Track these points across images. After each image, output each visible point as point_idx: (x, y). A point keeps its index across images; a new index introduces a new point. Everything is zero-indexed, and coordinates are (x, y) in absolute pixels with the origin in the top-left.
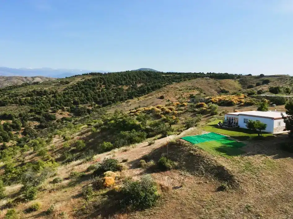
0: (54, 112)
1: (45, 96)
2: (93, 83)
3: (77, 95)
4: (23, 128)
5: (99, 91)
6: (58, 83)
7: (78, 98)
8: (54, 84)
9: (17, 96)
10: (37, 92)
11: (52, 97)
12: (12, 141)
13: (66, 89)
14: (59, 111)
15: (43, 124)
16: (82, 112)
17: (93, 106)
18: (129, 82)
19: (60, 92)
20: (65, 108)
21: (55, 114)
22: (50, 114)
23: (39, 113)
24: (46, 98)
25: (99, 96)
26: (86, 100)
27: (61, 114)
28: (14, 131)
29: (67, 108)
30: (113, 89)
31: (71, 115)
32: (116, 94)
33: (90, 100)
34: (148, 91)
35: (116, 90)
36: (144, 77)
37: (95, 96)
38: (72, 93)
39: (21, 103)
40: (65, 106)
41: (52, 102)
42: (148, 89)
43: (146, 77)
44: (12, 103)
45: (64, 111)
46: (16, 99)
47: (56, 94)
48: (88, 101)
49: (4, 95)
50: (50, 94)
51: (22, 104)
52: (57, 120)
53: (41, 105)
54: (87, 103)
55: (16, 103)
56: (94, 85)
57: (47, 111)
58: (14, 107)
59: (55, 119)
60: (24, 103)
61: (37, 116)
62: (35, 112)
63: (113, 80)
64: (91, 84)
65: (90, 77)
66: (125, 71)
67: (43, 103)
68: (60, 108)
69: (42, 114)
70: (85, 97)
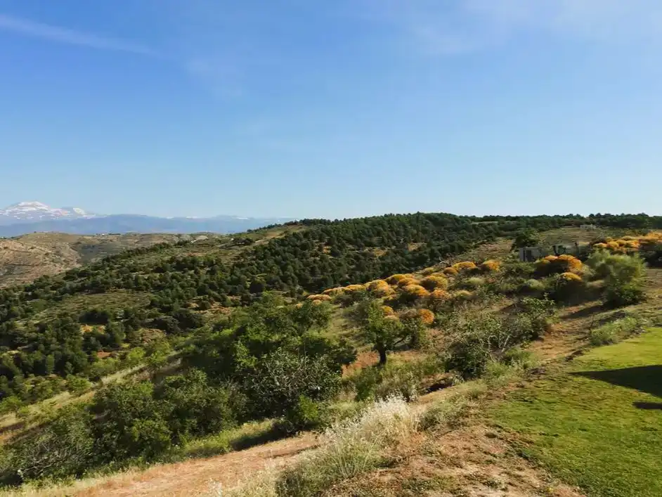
0: (203, 307)
1: (192, 272)
2: (304, 241)
3: (263, 269)
4: (126, 345)
5: (315, 261)
6: (229, 244)
7: (262, 276)
8: (219, 246)
9: (135, 271)
10: (178, 262)
11: (207, 274)
13: (242, 255)
14: (213, 307)
17: (296, 295)
18: (389, 238)
19: (226, 262)
20: (230, 298)
21: (203, 314)
22: (193, 312)
23: (167, 310)
24: (192, 277)
25: (313, 272)
26: (280, 281)
27: (217, 312)
28: (105, 351)
29: (235, 298)
30: (348, 256)
32: (354, 266)
33: (290, 282)
34: (432, 259)
35: (357, 258)
36: (427, 228)
37: (304, 270)
38: (252, 265)
39: (137, 287)
40: (230, 294)
41: (201, 283)
42: (433, 255)
43: (431, 227)
44: (119, 286)
45: (225, 306)
46: (129, 277)
47: (217, 267)
48: (284, 282)
49: (112, 269)
50: (202, 268)
51: (138, 289)
53: (177, 290)
54: (281, 288)
55: (127, 287)
56: (304, 247)
57: (186, 306)
58: (124, 293)
61: (163, 316)
62: (160, 306)
63: (350, 236)
64: (298, 243)
65: (301, 228)
66: (383, 215)
67: (183, 287)
68: (217, 299)
69: (173, 313)
70: (278, 274)
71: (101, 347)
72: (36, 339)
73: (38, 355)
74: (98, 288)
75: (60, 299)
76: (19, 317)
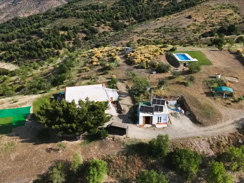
0: (98, 26)
1: (97, 11)
3: (121, 10)
4: (74, 39)
5: (140, 7)
7: (120, 13)
9: (77, 9)
10: (92, 6)
11: (101, 12)
12: (64, 49)
13: (114, 4)
14: (101, 26)
15: (88, 37)
16: (120, 27)
17: (131, 22)
19: (109, 6)
20: (108, 22)
21: (98, 28)
22: (95, 27)
23: (87, 27)
24: (96, 13)
25: (138, 12)
26: (126, 16)
27: (103, 28)
28: (67, 41)
29: (109, 22)
30: (153, 5)
31: (111, 30)
32: (154, 9)
33: (129, 16)
34: (181, 9)
35: (156, 6)
37: (135, 11)
40: (108, 21)
41: (98, 16)
44: (72, 16)
45: (106, 25)
46: (75, 12)
47: (105, 9)
49: (71, 7)
50: (100, 9)
51: (79, 17)
52: (99, 33)
53: (90, 19)
54: (126, 19)
55: (75, 16)
57: (93, 25)
58: (74, 19)
59: (98, 33)
60: (80, 17)
61: (85, 29)
62: (85, 25)
67: (92, 17)
68: (103, 23)
69: (88, 28)
70: (125, 13)
71: (66, 39)
72: (47, 36)
73: (48, 42)
74: (66, 16)
75: (54, 20)
76: (42, 27)
